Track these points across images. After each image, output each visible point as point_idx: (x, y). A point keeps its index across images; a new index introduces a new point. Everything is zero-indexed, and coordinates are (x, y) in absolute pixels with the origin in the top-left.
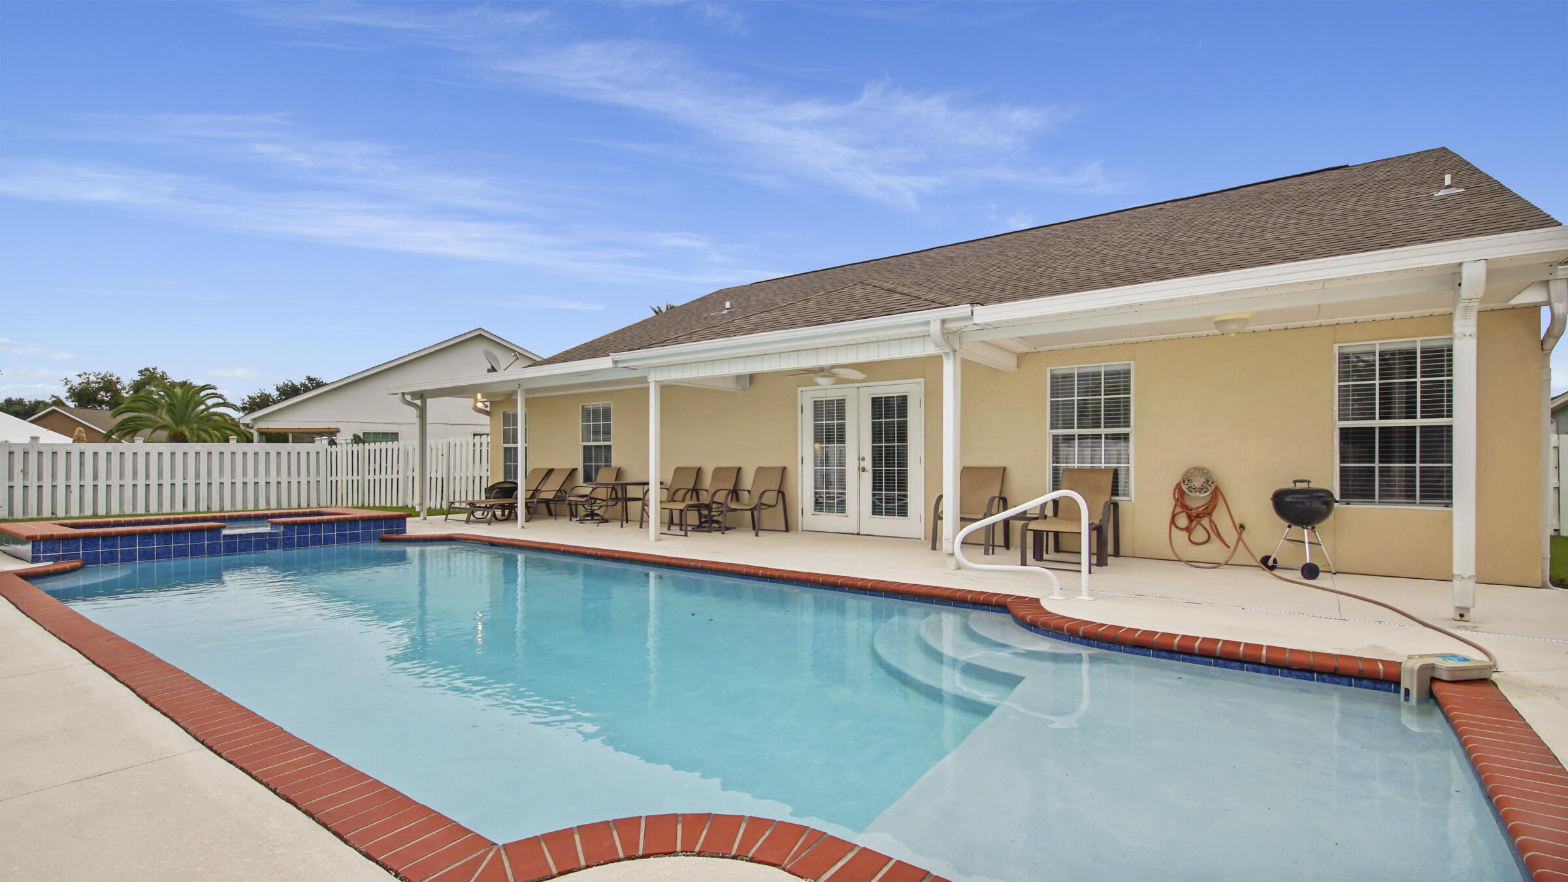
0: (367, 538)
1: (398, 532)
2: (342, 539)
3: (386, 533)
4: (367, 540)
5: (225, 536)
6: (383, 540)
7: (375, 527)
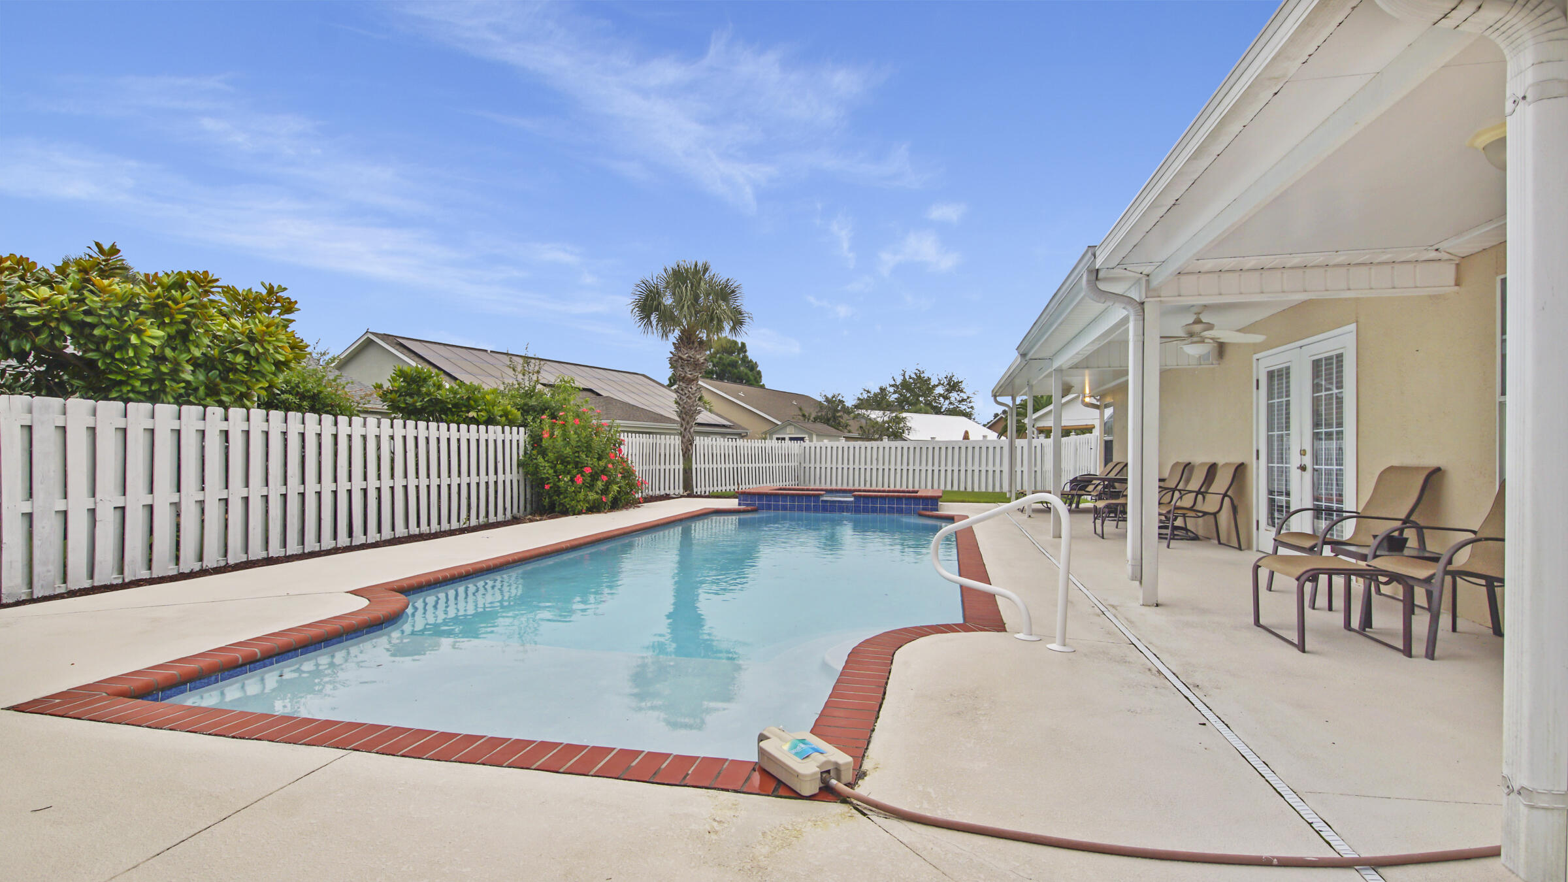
0: (908, 512)
1: (932, 510)
2: (891, 510)
3: (923, 509)
4: (909, 513)
5: (822, 501)
6: (920, 515)
7: (915, 504)
